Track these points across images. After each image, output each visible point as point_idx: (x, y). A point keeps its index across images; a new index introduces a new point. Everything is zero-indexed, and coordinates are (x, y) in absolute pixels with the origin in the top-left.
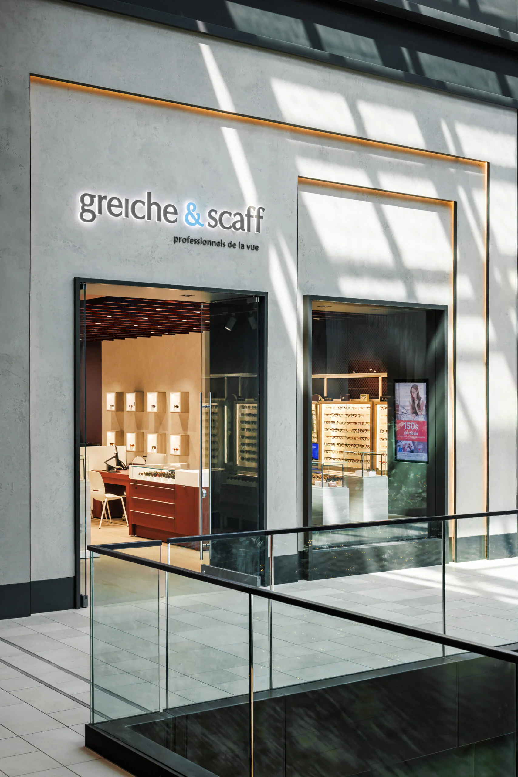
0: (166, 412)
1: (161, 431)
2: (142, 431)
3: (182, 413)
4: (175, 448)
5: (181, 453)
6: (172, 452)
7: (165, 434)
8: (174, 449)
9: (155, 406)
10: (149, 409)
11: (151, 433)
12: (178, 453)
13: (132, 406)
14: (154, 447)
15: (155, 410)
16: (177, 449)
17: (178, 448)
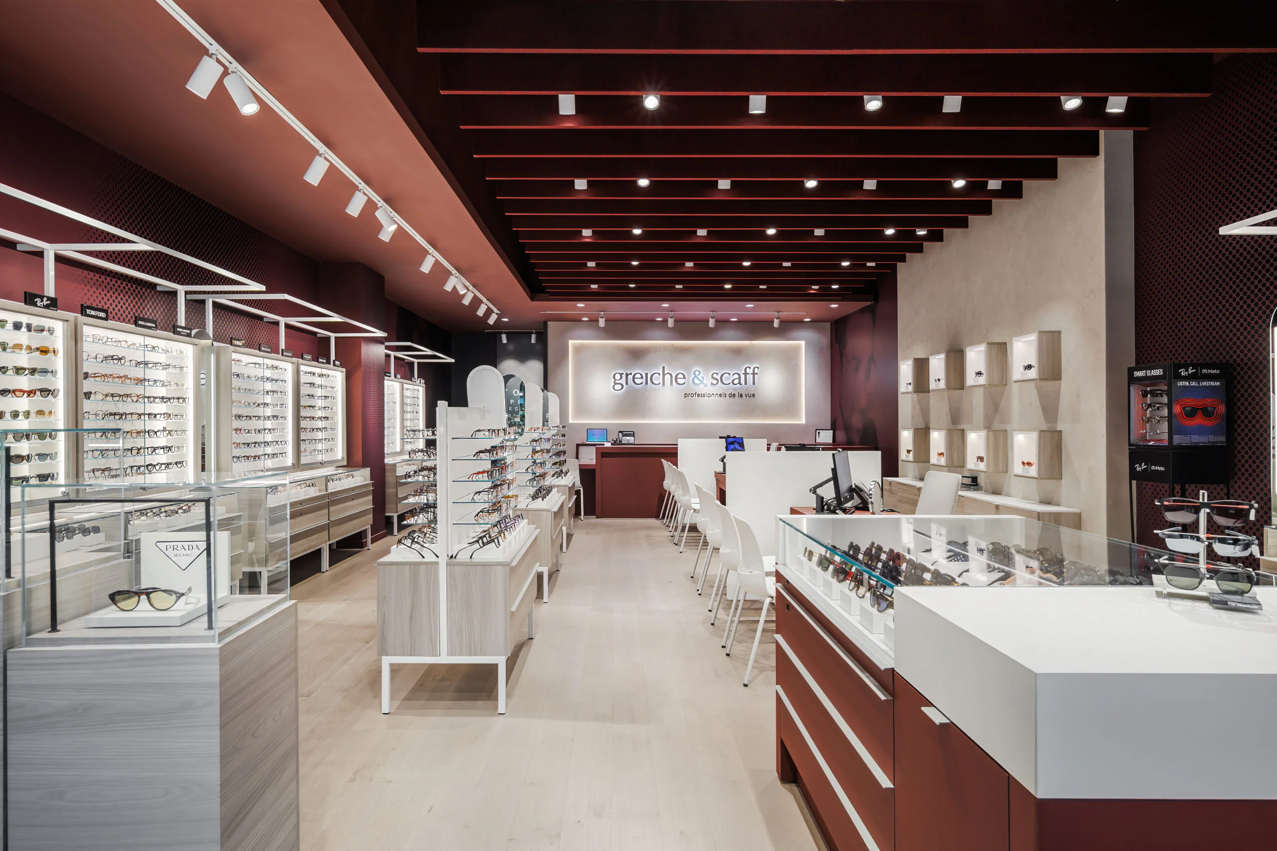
0: (1006, 385)
1: (997, 426)
2: (960, 427)
3: (1040, 379)
4: (1026, 462)
5: (1039, 473)
6: (1018, 469)
7: (1006, 431)
8: (1023, 463)
9: (981, 374)
10: (971, 379)
11: (976, 429)
12: (1033, 471)
13: (939, 380)
14: (981, 459)
15: (982, 380)
16: (1029, 464)
17: (1032, 462)
